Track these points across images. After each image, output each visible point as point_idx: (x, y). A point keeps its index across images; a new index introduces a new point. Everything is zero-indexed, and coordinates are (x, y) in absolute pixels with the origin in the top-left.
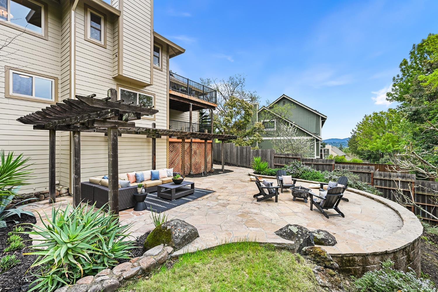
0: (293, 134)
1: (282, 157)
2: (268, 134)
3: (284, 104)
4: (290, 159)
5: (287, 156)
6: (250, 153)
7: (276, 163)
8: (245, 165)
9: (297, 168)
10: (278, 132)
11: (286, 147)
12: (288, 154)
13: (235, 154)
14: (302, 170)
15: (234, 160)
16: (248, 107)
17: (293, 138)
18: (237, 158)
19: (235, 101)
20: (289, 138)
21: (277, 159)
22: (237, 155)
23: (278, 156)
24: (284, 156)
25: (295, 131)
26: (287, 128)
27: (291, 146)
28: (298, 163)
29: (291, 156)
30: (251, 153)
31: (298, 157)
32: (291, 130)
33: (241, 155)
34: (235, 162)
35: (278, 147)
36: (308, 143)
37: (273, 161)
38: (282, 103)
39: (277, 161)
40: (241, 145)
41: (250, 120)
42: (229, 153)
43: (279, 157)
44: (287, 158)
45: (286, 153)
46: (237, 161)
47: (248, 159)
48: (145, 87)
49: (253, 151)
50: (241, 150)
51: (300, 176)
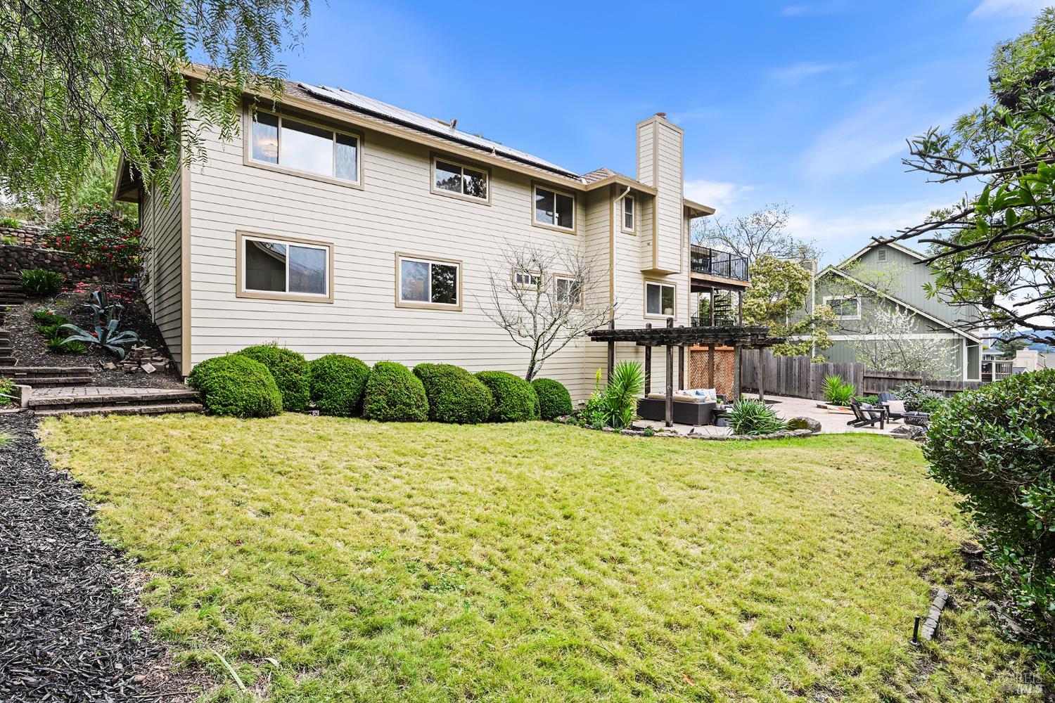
0: (906, 330)
1: (880, 378)
2: (843, 330)
3: (882, 257)
4: (900, 382)
5: (893, 377)
6: (808, 371)
7: (867, 388)
8: (797, 393)
9: (914, 395)
10: (869, 324)
11: (889, 358)
12: (895, 373)
13: (775, 372)
14: (922, 397)
15: (770, 382)
16: (801, 276)
17: (905, 337)
18: (779, 380)
19: (771, 264)
20: (897, 337)
21: (870, 381)
22: (779, 373)
23: (872, 375)
24: (886, 376)
25: (910, 324)
26: (891, 319)
27: (900, 355)
28: (915, 387)
29: (901, 376)
30: (811, 369)
31: (917, 378)
32: (900, 321)
33: (787, 374)
34: (774, 387)
35: (870, 358)
36: (942, 349)
37: (861, 385)
38: (876, 255)
39: (870, 386)
40: (786, 355)
41: (803, 302)
42: (759, 371)
43: (873, 378)
44: (892, 379)
45: (889, 369)
46: (779, 386)
47: (804, 382)
48: (667, 274)
49: (817, 367)
50: (787, 364)
51: (920, 407)
